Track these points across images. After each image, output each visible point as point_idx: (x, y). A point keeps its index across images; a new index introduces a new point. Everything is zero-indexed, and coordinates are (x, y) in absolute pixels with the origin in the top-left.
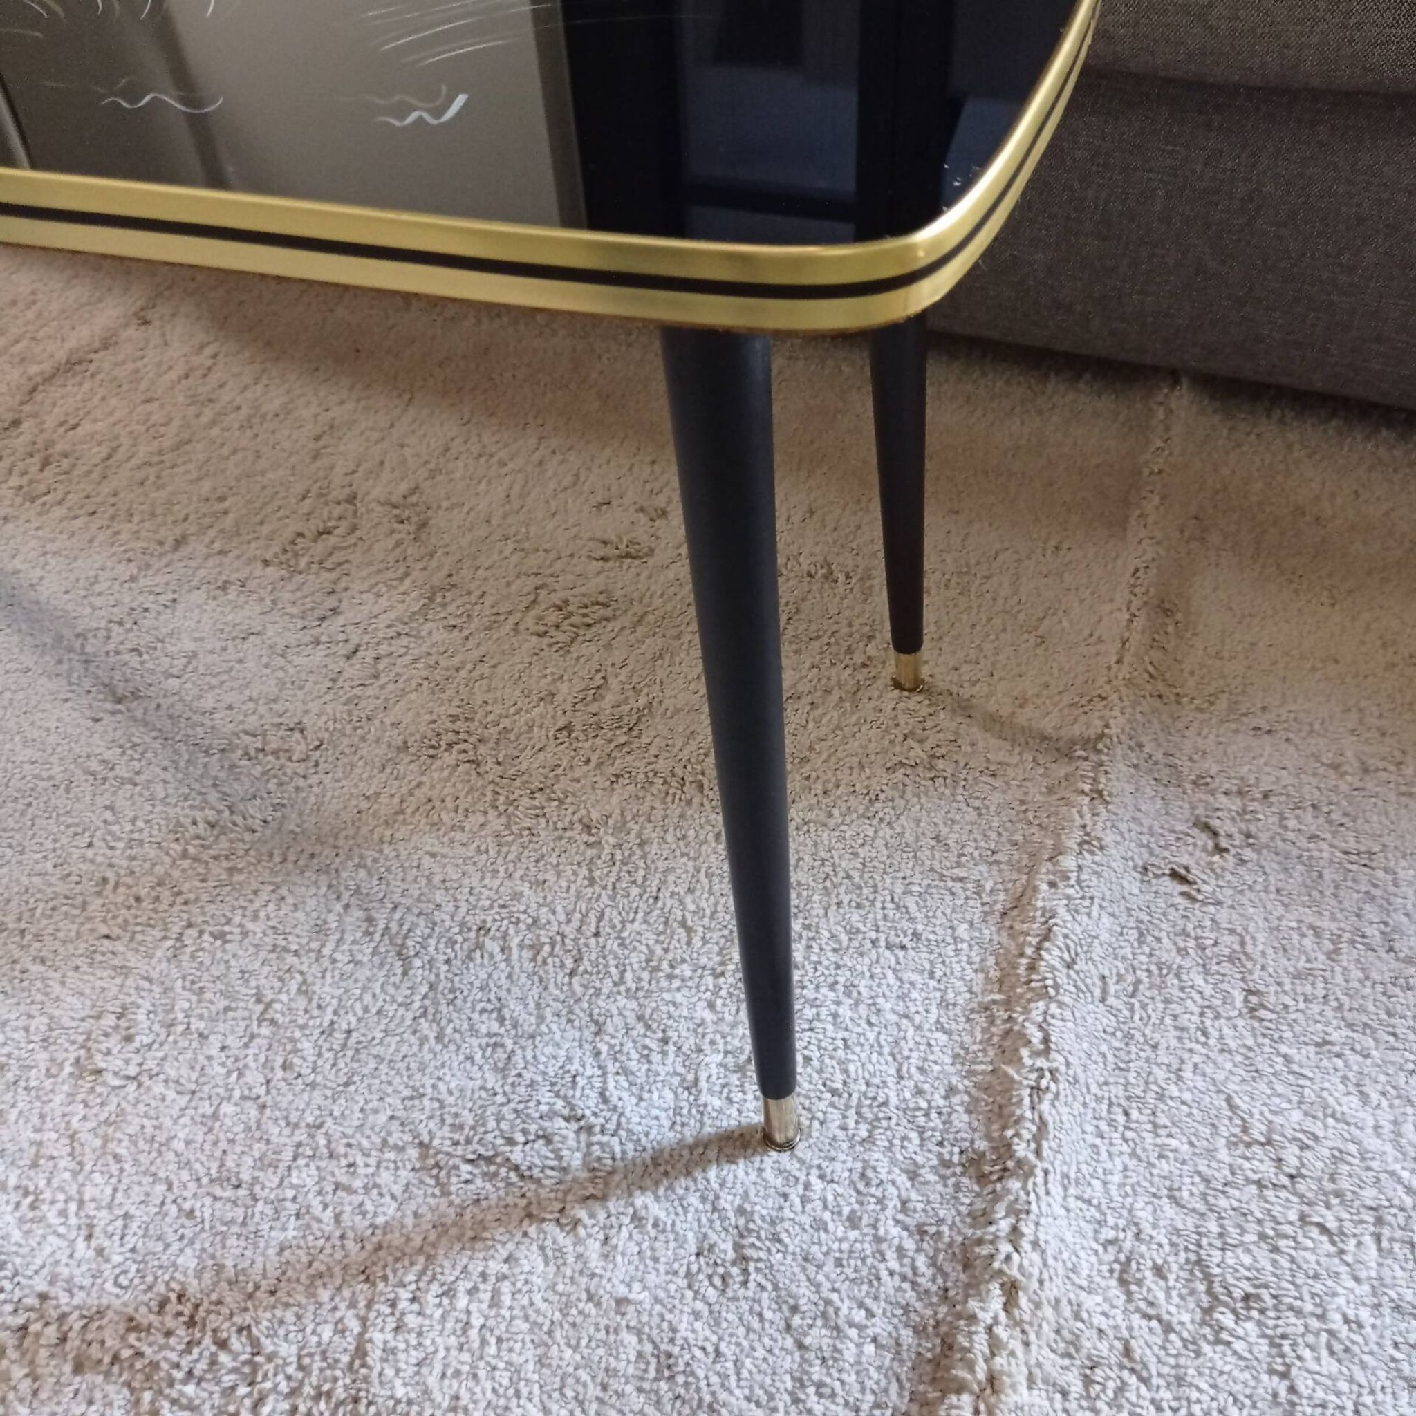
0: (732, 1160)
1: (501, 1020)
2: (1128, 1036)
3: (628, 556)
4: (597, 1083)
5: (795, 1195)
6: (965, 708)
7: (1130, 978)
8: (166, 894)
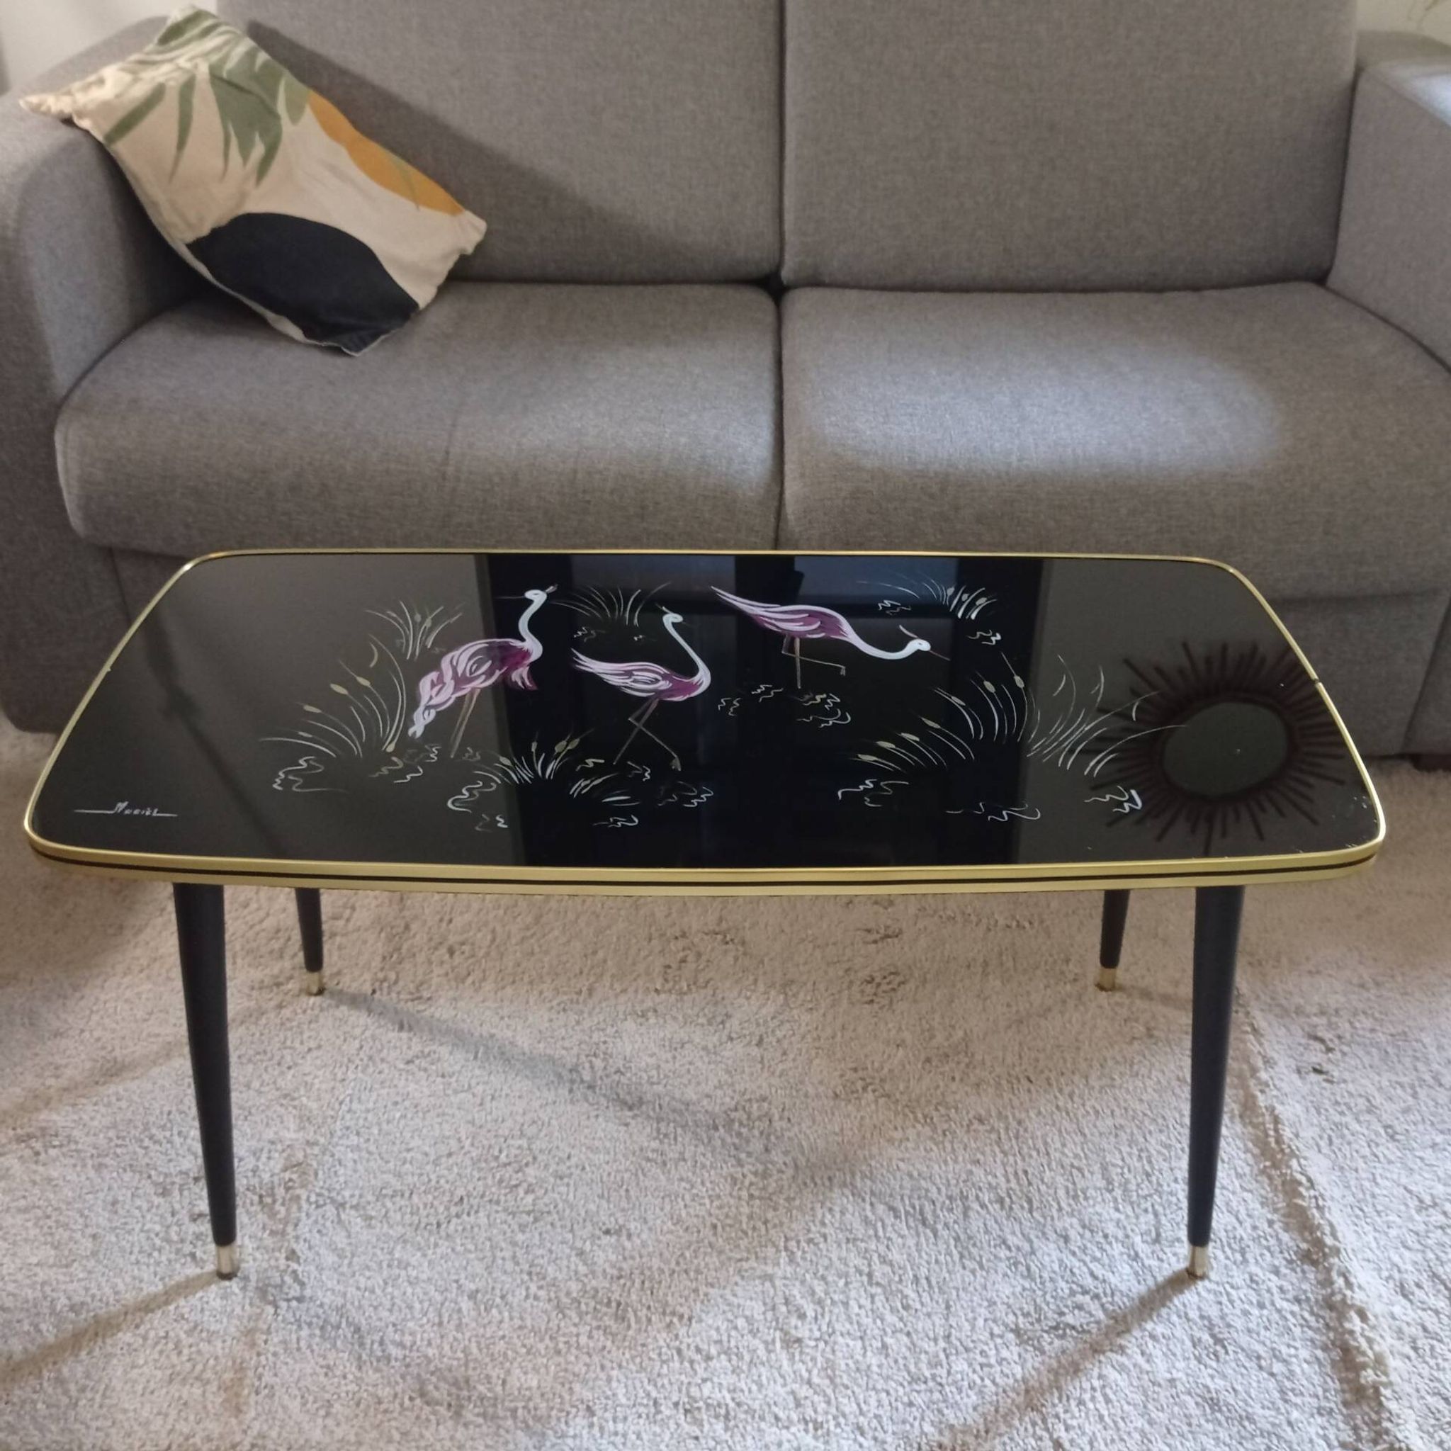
0: (1182, 1292)
1: (1009, 1248)
2: (1342, 1169)
3: (888, 936)
4: (1085, 1269)
5: (1224, 1299)
6: (1146, 994)
7: (1326, 1136)
8: (759, 1224)
